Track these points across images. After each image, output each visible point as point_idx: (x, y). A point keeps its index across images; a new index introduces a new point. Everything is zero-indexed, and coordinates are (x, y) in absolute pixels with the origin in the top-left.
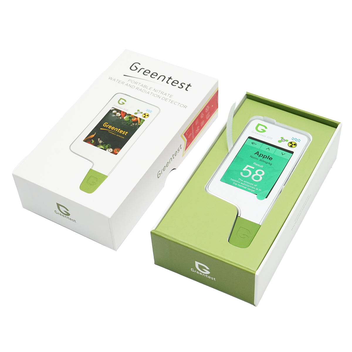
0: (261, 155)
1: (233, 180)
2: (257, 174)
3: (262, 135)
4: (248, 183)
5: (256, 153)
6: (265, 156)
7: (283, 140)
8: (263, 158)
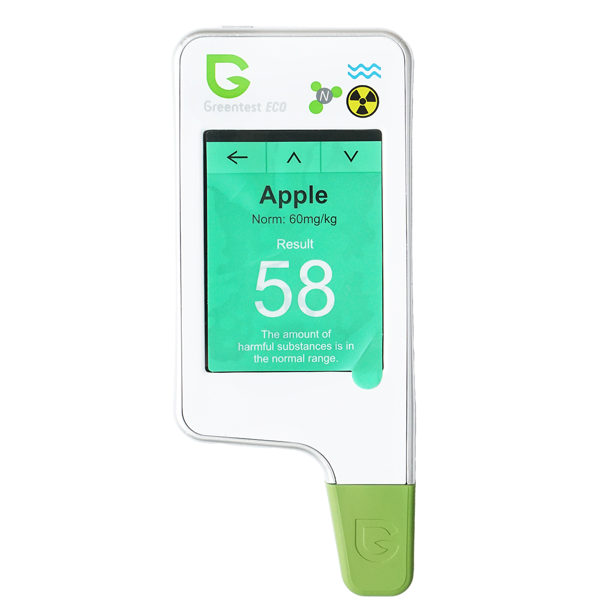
0: (285, 197)
1: (249, 348)
2: (310, 286)
3: (247, 108)
4: (298, 335)
5: (264, 198)
6: (296, 193)
7: (324, 96)
8: (296, 206)
